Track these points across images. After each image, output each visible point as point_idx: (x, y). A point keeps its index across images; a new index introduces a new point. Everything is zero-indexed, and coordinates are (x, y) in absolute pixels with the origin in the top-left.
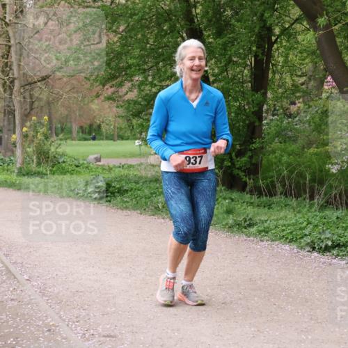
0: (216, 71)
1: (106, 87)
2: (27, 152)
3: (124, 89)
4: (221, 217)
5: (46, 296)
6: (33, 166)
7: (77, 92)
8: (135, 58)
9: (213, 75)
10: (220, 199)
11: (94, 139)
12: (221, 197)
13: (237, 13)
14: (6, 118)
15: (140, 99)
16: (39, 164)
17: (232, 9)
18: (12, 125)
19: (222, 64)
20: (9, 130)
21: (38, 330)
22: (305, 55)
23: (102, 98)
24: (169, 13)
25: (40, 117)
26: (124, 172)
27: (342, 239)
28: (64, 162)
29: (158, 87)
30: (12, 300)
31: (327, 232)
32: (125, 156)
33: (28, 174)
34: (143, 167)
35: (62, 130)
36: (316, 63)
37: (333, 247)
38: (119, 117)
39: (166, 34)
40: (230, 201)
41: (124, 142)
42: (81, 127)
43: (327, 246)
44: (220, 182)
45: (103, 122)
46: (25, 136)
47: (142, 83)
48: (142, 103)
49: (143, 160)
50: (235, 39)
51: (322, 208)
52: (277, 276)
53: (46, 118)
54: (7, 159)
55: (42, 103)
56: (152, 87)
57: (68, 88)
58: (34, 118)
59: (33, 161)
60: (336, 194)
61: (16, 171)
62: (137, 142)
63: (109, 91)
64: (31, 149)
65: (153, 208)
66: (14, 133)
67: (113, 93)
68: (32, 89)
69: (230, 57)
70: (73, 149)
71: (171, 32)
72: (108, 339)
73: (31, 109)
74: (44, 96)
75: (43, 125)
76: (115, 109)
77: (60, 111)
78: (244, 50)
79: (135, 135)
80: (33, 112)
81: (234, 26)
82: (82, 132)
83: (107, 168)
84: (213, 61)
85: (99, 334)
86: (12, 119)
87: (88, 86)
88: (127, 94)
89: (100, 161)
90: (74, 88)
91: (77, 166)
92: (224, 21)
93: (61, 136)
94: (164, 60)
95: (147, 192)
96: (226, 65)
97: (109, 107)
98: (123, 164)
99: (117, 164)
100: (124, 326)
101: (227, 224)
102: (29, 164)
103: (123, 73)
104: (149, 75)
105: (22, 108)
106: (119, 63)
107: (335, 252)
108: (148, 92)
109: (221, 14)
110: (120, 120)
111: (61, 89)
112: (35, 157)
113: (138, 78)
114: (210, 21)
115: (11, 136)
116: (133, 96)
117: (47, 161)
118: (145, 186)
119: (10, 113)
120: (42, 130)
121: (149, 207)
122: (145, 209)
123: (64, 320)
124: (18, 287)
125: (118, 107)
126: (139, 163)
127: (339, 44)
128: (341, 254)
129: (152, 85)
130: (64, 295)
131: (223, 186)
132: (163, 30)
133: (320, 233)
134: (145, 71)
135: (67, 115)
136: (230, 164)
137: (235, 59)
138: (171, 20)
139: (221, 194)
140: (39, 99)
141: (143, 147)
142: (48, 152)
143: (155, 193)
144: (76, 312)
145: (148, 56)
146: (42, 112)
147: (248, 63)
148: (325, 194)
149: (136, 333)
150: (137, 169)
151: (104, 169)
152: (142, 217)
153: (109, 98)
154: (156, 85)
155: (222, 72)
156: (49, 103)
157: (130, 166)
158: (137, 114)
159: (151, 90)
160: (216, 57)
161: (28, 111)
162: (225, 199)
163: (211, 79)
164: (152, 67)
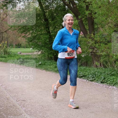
0: (52, 30)
1: (23, 34)
3: (27, 34)
5: (6, 90)
6: (3, 55)
7: (15, 35)
9: (51, 31)
10: (53, 64)
11: (19, 48)
13: (57, 15)
15: (32, 37)
16: (4, 54)
17: (56, 14)
21: (4, 99)
22: (75, 26)
23: (21, 37)
24: (39, 14)
25: (5, 42)
26: (27, 57)
27: (85, 74)
28: (11, 54)
31: (81, 72)
32: (28, 52)
33: (1, 57)
34: (33, 55)
35: (11, 45)
36: (78, 28)
37: (83, 76)
38: (26, 42)
39: (38, 20)
40: (56, 64)
41: (27, 48)
42: (16, 45)
43: (81, 76)
44: (53, 59)
45: (22, 43)
47: (32, 33)
49: (33, 53)
50: (57, 22)
51: (80, 66)
52: (68, 84)
53: (6, 42)
55: (5, 38)
57: (12, 34)
58: (3, 42)
60: (83, 63)
62: (31, 49)
63: (23, 35)
67: (25, 35)
68: (2, 34)
69: (56, 26)
70: (14, 50)
71: (40, 19)
72: (23, 101)
73: (2, 40)
74: (6, 36)
75: (6, 44)
76: (25, 40)
77: (10, 40)
78: (59, 24)
79: (30, 47)
80: (3, 40)
81: (57, 18)
82: (16, 46)
83: (23, 55)
84: (51, 27)
85: (21, 100)
87: (18, 33)
88: (28, 36)
89: (21, 54)
91: (15, 55)
92: (54, 17)
93: (10, 47)
94: (38, 27)
96: (54, 28)
97: (23, 39)
98: (27, 54)
99: (26, 55)
100: (28, 98)
101: (55, 70)
103: (27, 30)
107: (83, 78)
109: (53, 15)
110: (26, 43)
111: (10, 34)
113: (31, 32)
114: (50, 17)
116: (30, 36)
117: (7, 54)
120: (5, 45)
123: (11, 96)
125: (26, 39)
126: (31, 54)
127: (84, 23)
128: (85, 78)
130: (11, 90)
132: (38, 19)
133: (79, 73)
135: (12, 41)
136: (56, 55)
137: (57, 27)
138: (40, 16)
140: (4, 37)
141: (33, 50)
142: (7, 51)
144: (15, 94)
146: (5, 41)
147: (60, 28)
148: (81, 62)
149: (31, 99)
150: (31, 56)
151: (22, 56)
153: (23, 37)
155: (54, 30)
156: (7, 38)
157: (29, 55)
158: (31, 41)
159: (34, 35)
160: (52, 26)
161: (1, 40)
162: (54, 64)
163: (51, 32)
164: (35, 29)
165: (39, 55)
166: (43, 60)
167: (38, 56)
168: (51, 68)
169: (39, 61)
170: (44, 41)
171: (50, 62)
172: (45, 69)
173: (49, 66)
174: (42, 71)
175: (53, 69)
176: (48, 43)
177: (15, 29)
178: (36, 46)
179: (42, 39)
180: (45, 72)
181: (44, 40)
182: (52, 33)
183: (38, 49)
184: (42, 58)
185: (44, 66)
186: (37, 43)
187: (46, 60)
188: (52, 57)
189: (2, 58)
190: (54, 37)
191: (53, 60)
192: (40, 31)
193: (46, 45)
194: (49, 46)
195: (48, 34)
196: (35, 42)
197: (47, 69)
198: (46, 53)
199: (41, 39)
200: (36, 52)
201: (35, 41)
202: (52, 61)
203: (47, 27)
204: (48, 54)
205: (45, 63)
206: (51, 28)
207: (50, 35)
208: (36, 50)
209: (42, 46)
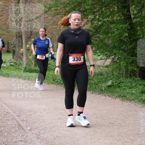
0: (135, 12)
2: (29, 59)
4: (138, 95)
5: (40, 139)
6: (33, 67)
7: (57, 25)
8: (89, 5)
9: (134, 15)
10: (137, 85)
12: (138, 84)
14: (17, 40)
15: (92, 29)
16: (35, 65)
18: (21, 44)
19: (139, 8)
20: (19, 46)
29: (102, 22)
30: (21, 141)
46: (28, 50)
47: (93, 20)
48: (93, 31)
54: (18, 63)
56: (98, 22)
57: (52, 22)
58: (32, 39)
59: (32, 63)
61: (23, 69)
64: (31, 57)
65: (99, 90)
66: (22, 48)
73: (31, 35)
80: (32, 36)
84: (133, 6)
86: (21, 40)
88: (84, 25)
90: (55, 23)
94: (105, 6)
95: (96, 81)
96: (141, 9)
101: (142, 99)
102: (30, 65)
104: (97, 15)
105: (26, 34)
106: (80, 8)
108: (96, 24)
111: (48, 23)
112: (33, 61)
113: (91, 17)
115: (20, 50)
116: (88, 27)
118: (95, 77)
119: (20, 36)
121: (97, 90)
122: (95, 91)
124: (25, 134)
129: (99, 20)
130: (50, 139)
131: (139, 78)
134: (94, 12)
139: (138, 82)
141: (94, 56)
143: (100, 82)
145: (96, 4)
152: (93, 95)
154: (101, 21)
159: (98, 24)
160: (135, 4)
161: (29, 36)
162: (140, 85)
163: (132, 17)
164: (99, 10)
165: (107, 67)
166: (115, 76)
167: (106, 69)
168: (132, 94)
169: (106, 79)
170: (117, 36)
171: (131, 82)
172: (120, 96)
173: (127, 91)
174: (113, 100)
175: (137, 96)
176: (126, 40)
177: (58, 11)
178: (101, 48)
179: (114, 32)
180: (120, 102)
181: (118, 34)
182: (135, 20)
183: (106, 55)
184: (112, 72)
185: (117, 89)
186: (102, 41)
187: (123, 77)
188: (135, 71)
189: (30, 72)
190: (139, 28)
191: (136, 77)
192: (109, 16)
193: (123, 45)
194: (130, 47)
195: (127, 21)
196: (98, 39)
197: (123, 97)
198: (122, 63)
199: (112, 33)
200: (101, 59)
201: (98, 37)
202: (136, 79)
203: (124, 5)
204: (125, 65)
205: (119, 83)
206: (132, 8)
207: (131, 24)
208: (101, 56)
209: (114, 47)
